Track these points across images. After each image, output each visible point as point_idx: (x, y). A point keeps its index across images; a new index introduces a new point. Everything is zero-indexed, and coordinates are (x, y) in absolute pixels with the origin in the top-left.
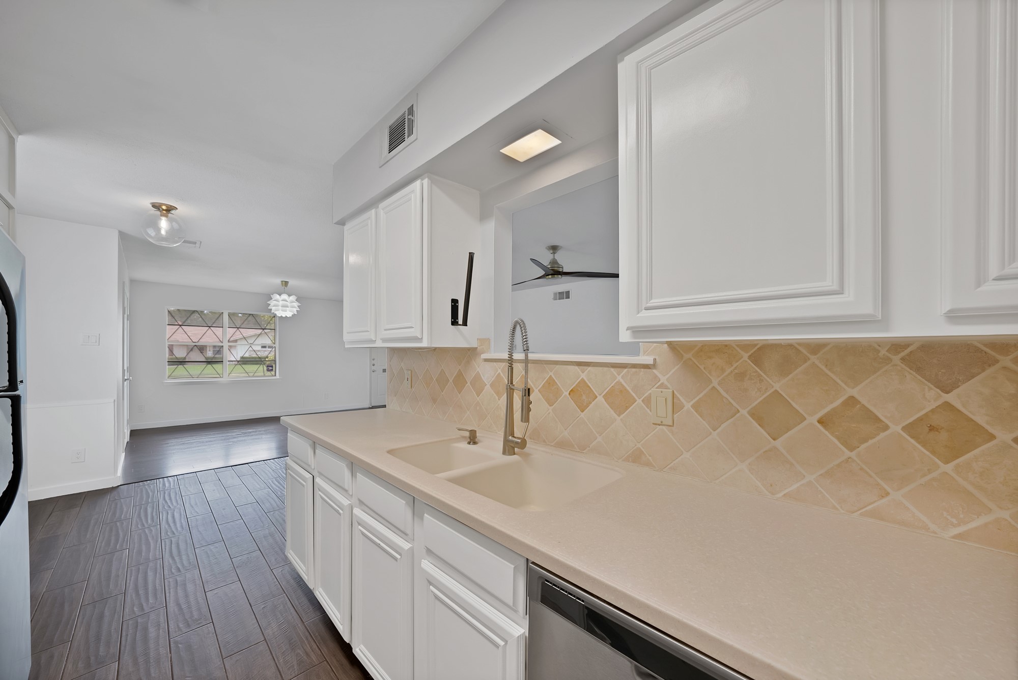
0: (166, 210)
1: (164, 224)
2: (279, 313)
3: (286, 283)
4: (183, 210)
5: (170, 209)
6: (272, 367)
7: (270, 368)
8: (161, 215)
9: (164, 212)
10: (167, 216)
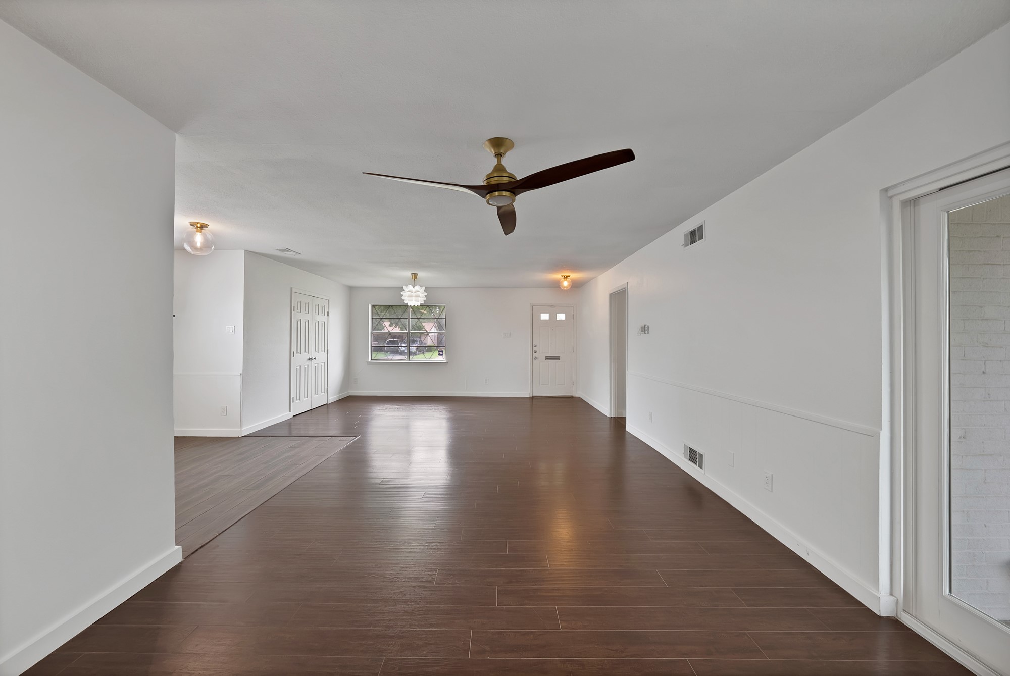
0: (200, 227)
1: (199, 239)
2: (411, 304)
3: (415, 275)
4: (214, 226)
5: (203, 226)
6: (442, 352)
7: (441, 353)
8: (197, 232)
9: (199, 229)
10: (201, 232)
